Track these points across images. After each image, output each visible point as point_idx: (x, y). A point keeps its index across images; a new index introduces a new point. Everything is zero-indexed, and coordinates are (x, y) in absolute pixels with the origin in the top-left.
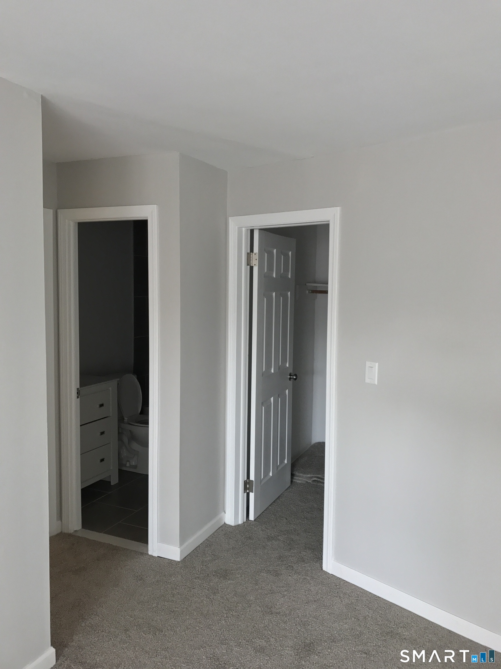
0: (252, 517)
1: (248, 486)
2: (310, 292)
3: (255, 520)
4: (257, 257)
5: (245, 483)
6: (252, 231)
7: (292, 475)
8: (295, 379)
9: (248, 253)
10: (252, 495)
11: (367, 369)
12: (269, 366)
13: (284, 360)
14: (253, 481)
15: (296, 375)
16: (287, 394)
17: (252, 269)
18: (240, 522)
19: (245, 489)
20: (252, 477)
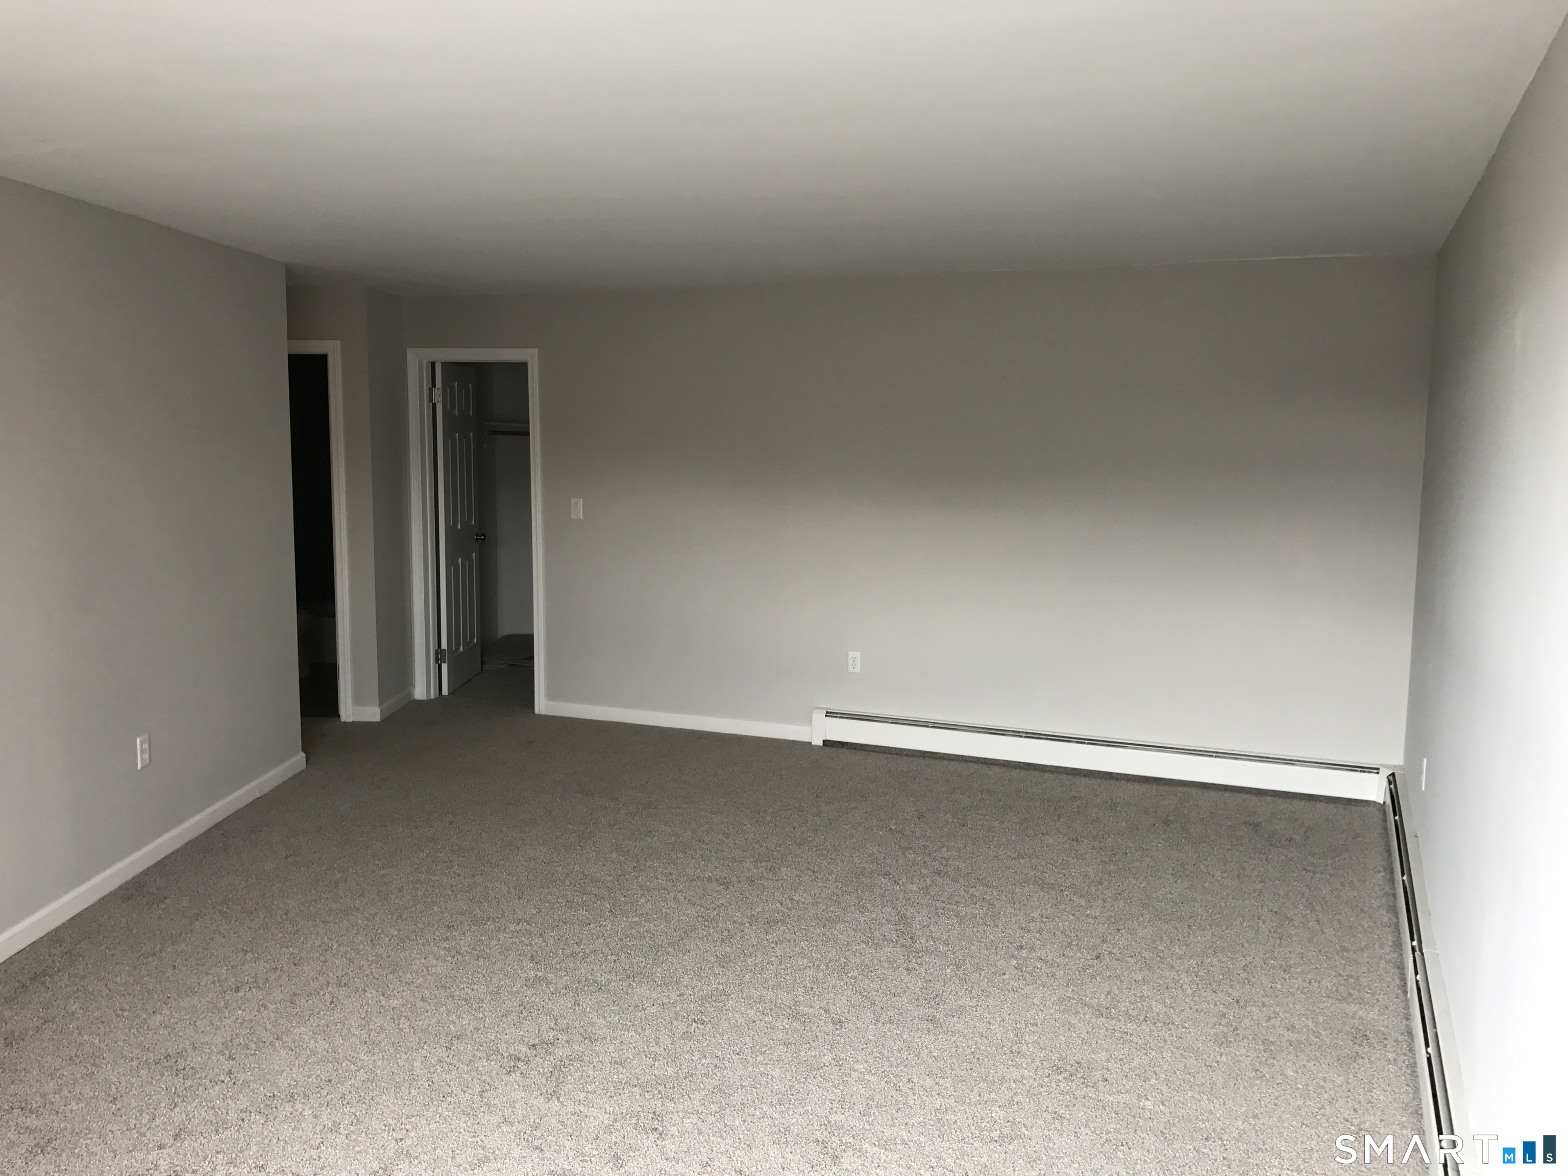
0: (445, 692)
1: (439, 656)
2: (490, 433)
3: (449, 694)
4: (440, 392)
5: (437, 653)
6: (433, 364)
7: (483, 663)
8: (484, 540)
9: (430, 389)
10: (445, 667)
11: (572, 505)
12: (455, 521)
13: (470, 518)
14: (445, 650)
15: (484, 536)
16: (474, 559)
17: (434, 406)
18: (432, 697)
19: (437, 660)
20: (444, 645)
